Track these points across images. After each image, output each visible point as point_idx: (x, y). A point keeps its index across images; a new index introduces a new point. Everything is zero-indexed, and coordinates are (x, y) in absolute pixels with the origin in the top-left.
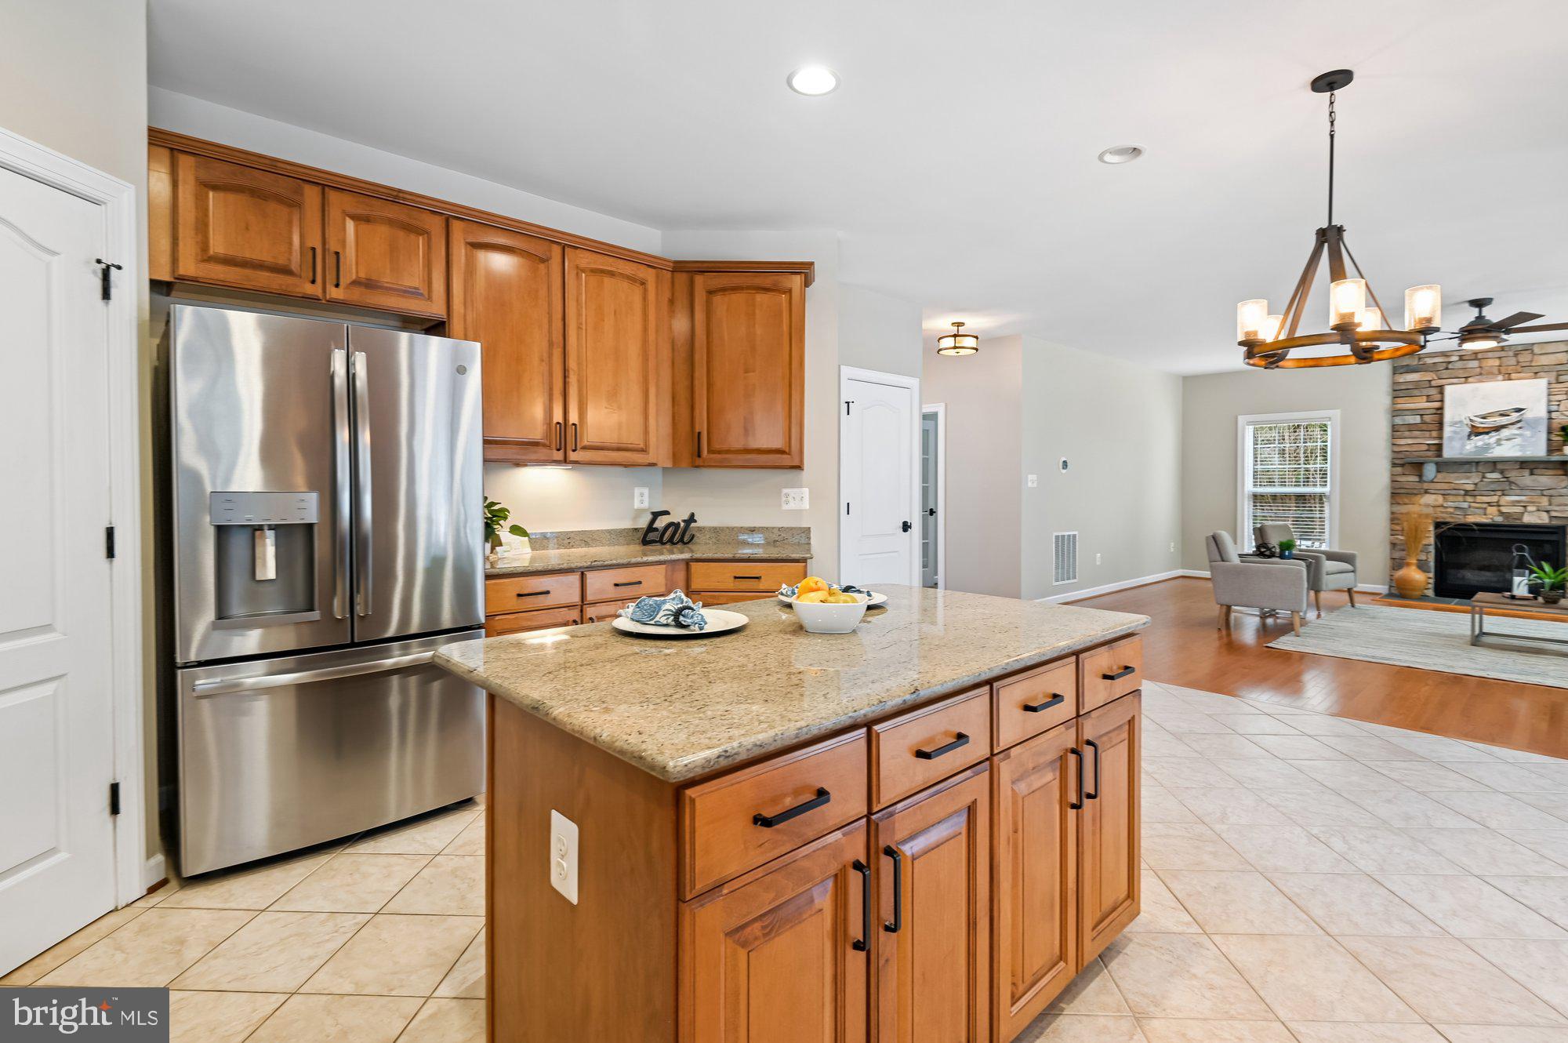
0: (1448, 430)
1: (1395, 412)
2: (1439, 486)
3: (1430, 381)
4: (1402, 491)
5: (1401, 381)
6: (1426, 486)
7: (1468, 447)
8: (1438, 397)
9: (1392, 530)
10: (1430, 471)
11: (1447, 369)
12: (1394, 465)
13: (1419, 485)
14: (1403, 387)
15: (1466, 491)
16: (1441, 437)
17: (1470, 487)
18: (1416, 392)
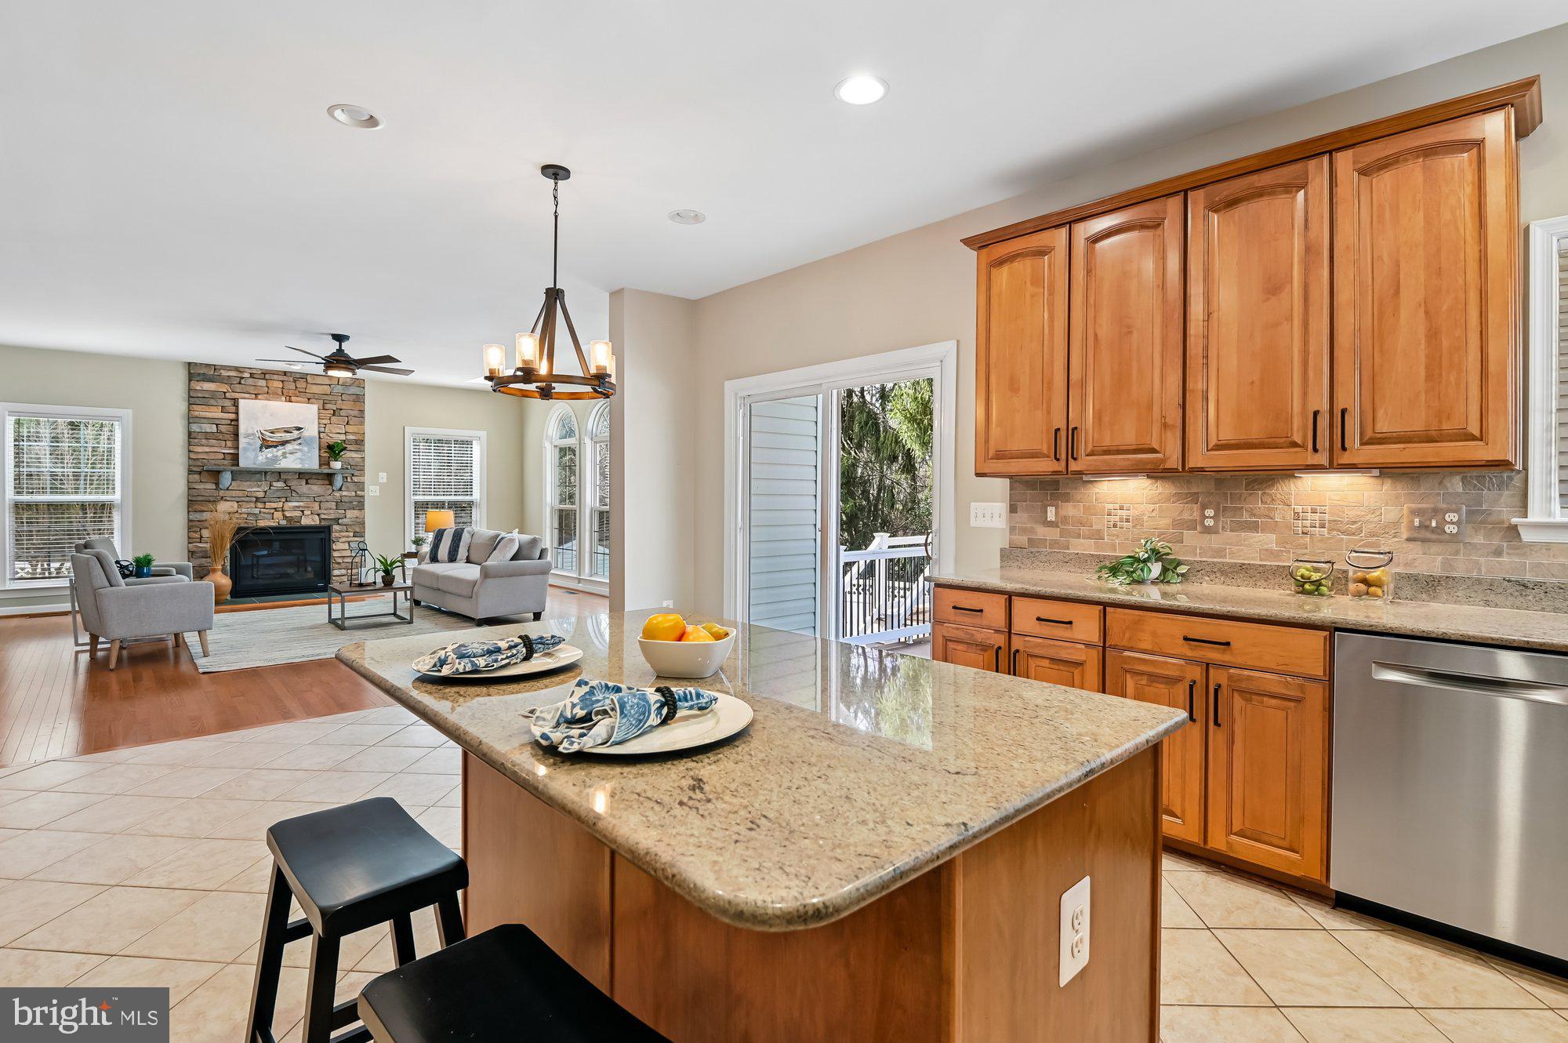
0: (242, 441)
1: (190, 419)
2: (234, 493)
3: (225, 393)
4: (200, 498)
5: (198, 388)
6: (222, 493)
7: (260, 458)
8: (233, 409)
9: (189, 538)
10: (226, 479)
11: (240, 383)
12: (190, 472)
13: (216, 493)
14: (200, 395)
15: (257, 498)
16: (237, 448)
17: (261, 495)
18: (212, 402)
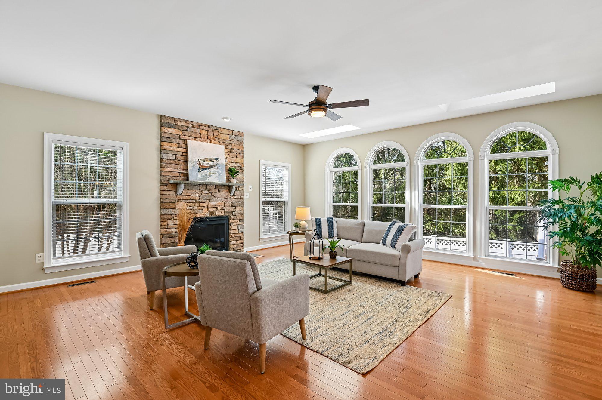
0: (190, 165)
1: (161, 151)
2: (184, 197)
3: (180, 135)
4: (167, 201)
5: (166, 131)
6: (178, 197)
7: (199, 176)
8: (184, 146)
9: (161, 225)
10: (181, 188)
11: (187, 130)
12: (161, 184)
13: (175, 197)
14: (167, 136)
15: (195, 200)
16: (187, 169)
17: (197, 198)
18: (174, 141)
